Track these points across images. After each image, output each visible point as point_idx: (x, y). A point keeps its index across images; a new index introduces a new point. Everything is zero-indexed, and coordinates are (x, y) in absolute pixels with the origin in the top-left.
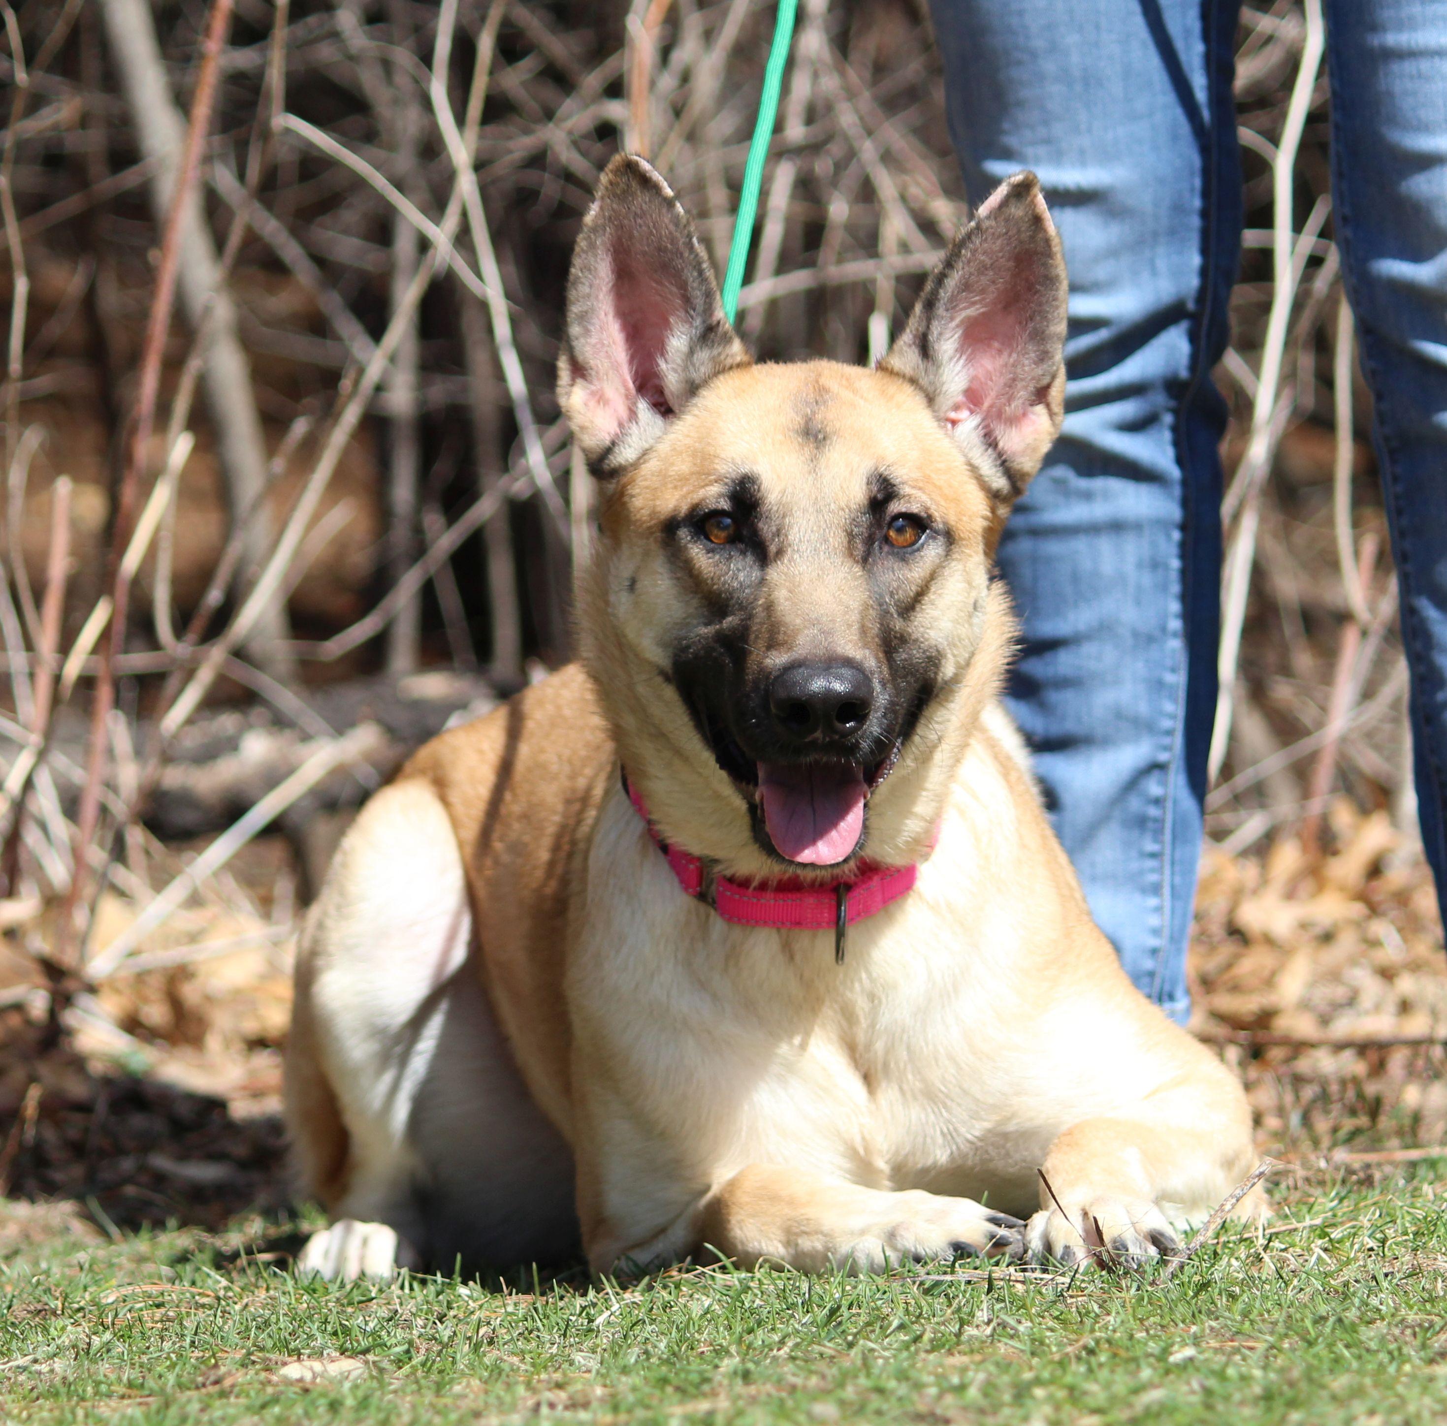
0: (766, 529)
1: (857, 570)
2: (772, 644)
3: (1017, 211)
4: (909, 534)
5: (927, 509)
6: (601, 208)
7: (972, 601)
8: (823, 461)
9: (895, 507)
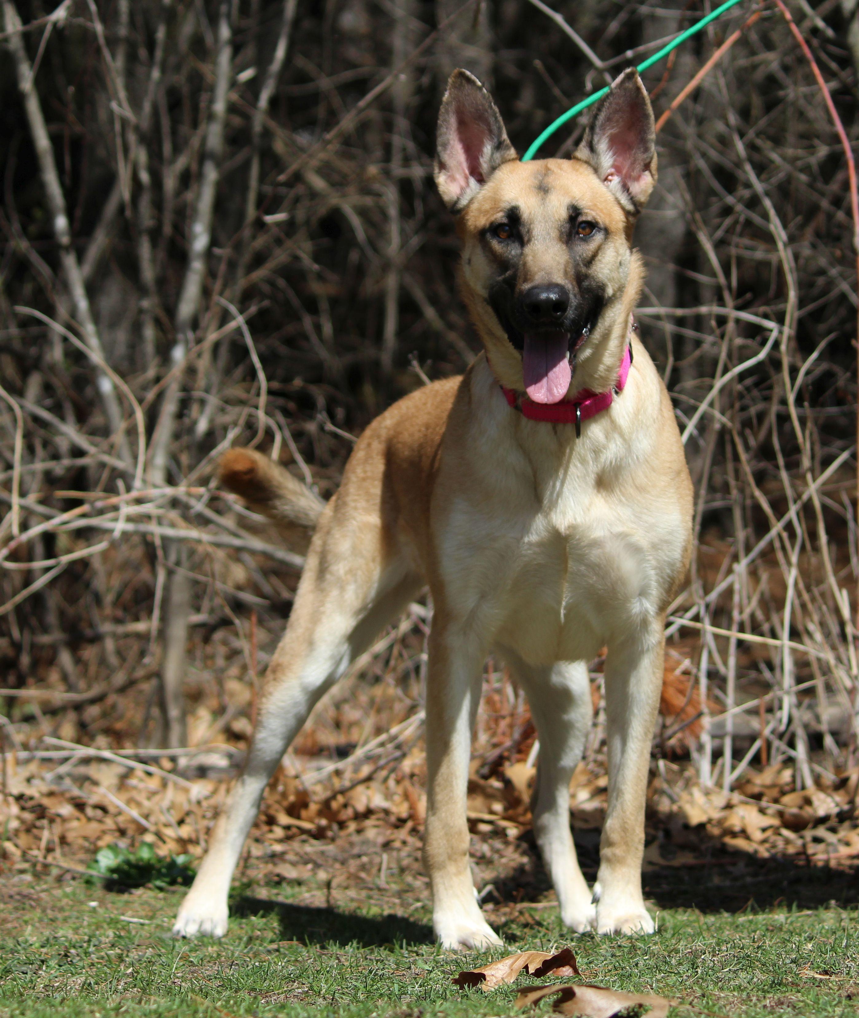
0: (523, 230)
1: (564, 247)
2: (526, 280)
3: (629, 85)
4: (588, 230)
5: (595, 219)
6: (450, 94)
7: (619, 261)
8: (547, 200)
9: (581, 219)
